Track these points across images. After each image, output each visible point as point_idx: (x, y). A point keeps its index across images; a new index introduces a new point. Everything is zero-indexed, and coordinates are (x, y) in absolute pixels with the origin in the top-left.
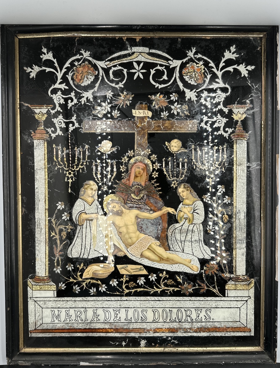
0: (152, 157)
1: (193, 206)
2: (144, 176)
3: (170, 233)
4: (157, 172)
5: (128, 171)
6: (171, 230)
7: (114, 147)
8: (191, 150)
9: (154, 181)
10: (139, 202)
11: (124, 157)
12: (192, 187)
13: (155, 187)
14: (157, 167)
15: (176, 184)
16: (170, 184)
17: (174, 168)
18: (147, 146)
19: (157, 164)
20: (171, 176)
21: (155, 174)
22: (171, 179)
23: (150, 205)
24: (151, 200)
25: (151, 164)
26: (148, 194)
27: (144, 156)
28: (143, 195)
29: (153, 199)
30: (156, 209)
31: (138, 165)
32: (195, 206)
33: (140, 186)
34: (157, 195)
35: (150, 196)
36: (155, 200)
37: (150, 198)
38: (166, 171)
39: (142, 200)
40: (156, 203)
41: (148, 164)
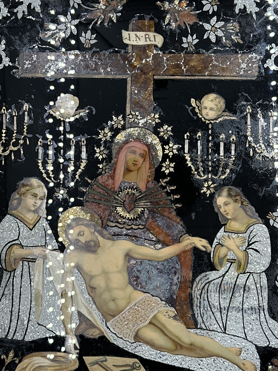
0: (162, 130)
1: (247, 235)
2: (144, 169)
3: (198, 290)
4: (171, 161)
5: (112, 159)
6: (199, 286)
7: (83, 109)
8: (245, 117)
9: (165, 180)
10: (132, 224)
11: (104, 130)
12: (246, 195)
13: (168, 194)
14: (172, 151)
15: (212, 188)
16: (199, 188)
17: (207, 153)
18: (151, 106)
19: (172, 145)
20: (201, 170)
21: (167, 165)
22: (201, 177)
23: (156, 231)
24: (158, 222)
25: (159, 145)
26: (153, 207)
27: (145, 129)
28: (143, 209)
29: (162, 219)
30: (168, 240)
31: (133, 146)
32: (251, 234)
33: (135, 191)
34: (171, 211)
35: (156, 211)
36: (166, 220)
37: (156, 216)
38: (191, 160)
39: (139, 220)
40: (168, 226)
41: (153, 146)
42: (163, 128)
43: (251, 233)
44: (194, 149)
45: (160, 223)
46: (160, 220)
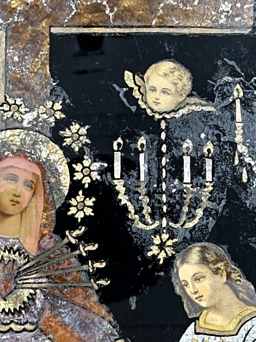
0: (68, 133)
1: (239, 339)
2: (34, 212)
4: (87, 194)
8: (231, 107)
9: (77, 232)
10: (12, 322)
12: (234, 259)
13: (83, 260)
14: (89, 175)
15: (168, 246)
16: (143, 247)
17: (158, 179)
18: (46, 88)
19: (90, 163)
20: (148, 211)
21: (80, 203)
22: (147, 225)
23: (58, 334)
24: (63, 315)
25: (64, 164)
26: (52, 287)
27: (36, 131)
28: (32, 291)
29: (72, 310)
31: (11, 167)
32: (248, 336)
33: (16, 255)
34: (88, 293)
35: (58, 295)
36: (80, 312)
37: (58, 305)
38: (127, 192)
39: (25, 312)
40: (84, 324)
41: (51, 164)
42: (70, 129)
43: (246, 335)
44: (133, 170)
45: (67, 319)
46: (66, 313)
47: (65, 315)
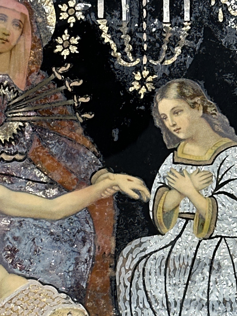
1: (214, 168)
2: (22, 50)
3: (127, 271)
4: (72, 33)
6: (128, 263)
9: (63, 69)
10: (2, 152)
12: (210, 94)
13: (68, 95)
14: (74, 15)
15: (149, 82)
16: (125, 83)
17: (139, 19)
19: (74, 4)
20: (129, 49)
21: (65, 42)
22: (129, 62)
23: (46, 164)
24: (50, 146)
25: (50, 4)
26: (40, 120)
28: (21, 124)
29: (58, 142)
30: (70, 180)
32: (222, 166)
33: (5, 90)
34: (73, 126)
35: (46, 128)
36: (66, 143)
37: (46, 136)
38: (109, 31)
39: (15, 143)
40: (70, 155)
41: (39, 5)
43: (221, 164)
44: (116, 10)
45: (54, 149)
46: (53, 144)
47: (52, 146)
